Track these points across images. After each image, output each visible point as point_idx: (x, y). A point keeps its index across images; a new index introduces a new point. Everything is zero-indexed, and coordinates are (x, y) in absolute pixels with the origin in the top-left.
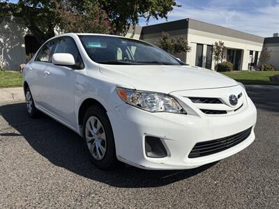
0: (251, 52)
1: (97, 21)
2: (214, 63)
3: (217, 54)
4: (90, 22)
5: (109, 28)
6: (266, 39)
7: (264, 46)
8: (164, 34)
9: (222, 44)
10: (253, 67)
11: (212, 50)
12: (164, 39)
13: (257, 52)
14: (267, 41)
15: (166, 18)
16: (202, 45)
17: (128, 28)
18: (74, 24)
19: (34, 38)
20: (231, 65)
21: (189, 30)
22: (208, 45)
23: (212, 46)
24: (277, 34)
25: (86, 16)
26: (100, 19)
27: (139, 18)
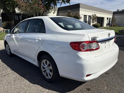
0: (108, 19)
1: (37, 5)
2: (92, 24)
3: (93, 20)
4: (33, 6)
5: (43, 9)
6: (114, 12)
7: (113, 16)
8: (69, 11)
9: (95, 15)
10: (108, 25)
11: (91, 18)
12: (69, 13)
13: (110, 18)
14: (114, 13)
15: (70, 3)
16: (86, 16)
17: (52, 9)
18: (25, 7)
19: (6, 14)
20: (99, 25)
21: (80, 9)
22: (89, 16)
23: (91, 16)
24: (119, 10)
25: (31, 3)
26: (38, 4)
27: (57, 3)
